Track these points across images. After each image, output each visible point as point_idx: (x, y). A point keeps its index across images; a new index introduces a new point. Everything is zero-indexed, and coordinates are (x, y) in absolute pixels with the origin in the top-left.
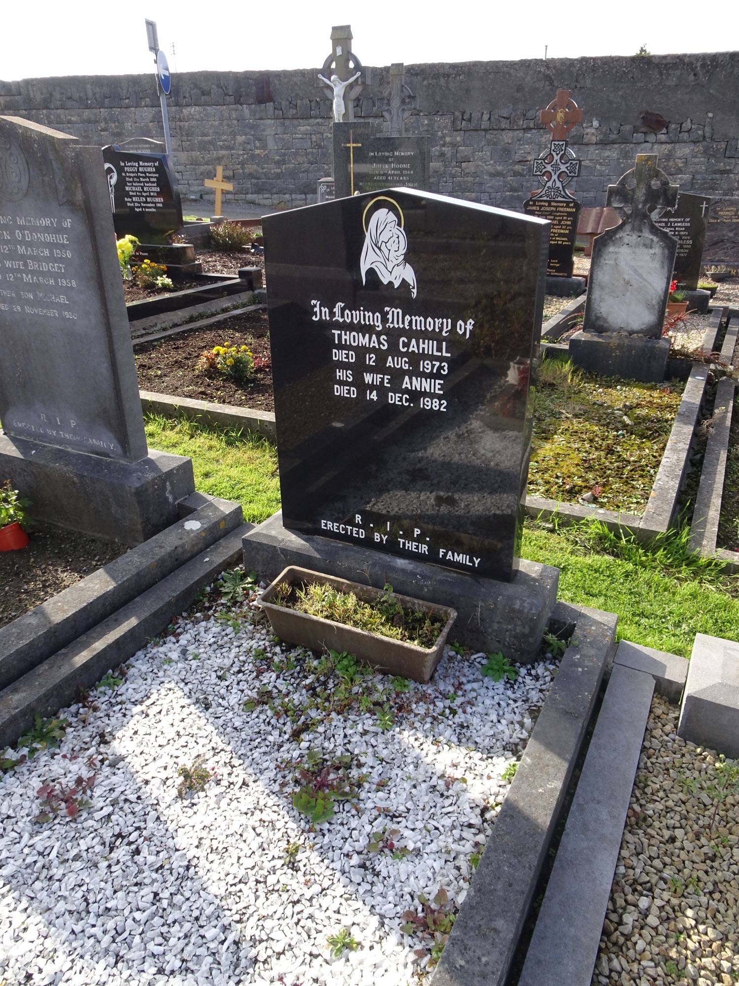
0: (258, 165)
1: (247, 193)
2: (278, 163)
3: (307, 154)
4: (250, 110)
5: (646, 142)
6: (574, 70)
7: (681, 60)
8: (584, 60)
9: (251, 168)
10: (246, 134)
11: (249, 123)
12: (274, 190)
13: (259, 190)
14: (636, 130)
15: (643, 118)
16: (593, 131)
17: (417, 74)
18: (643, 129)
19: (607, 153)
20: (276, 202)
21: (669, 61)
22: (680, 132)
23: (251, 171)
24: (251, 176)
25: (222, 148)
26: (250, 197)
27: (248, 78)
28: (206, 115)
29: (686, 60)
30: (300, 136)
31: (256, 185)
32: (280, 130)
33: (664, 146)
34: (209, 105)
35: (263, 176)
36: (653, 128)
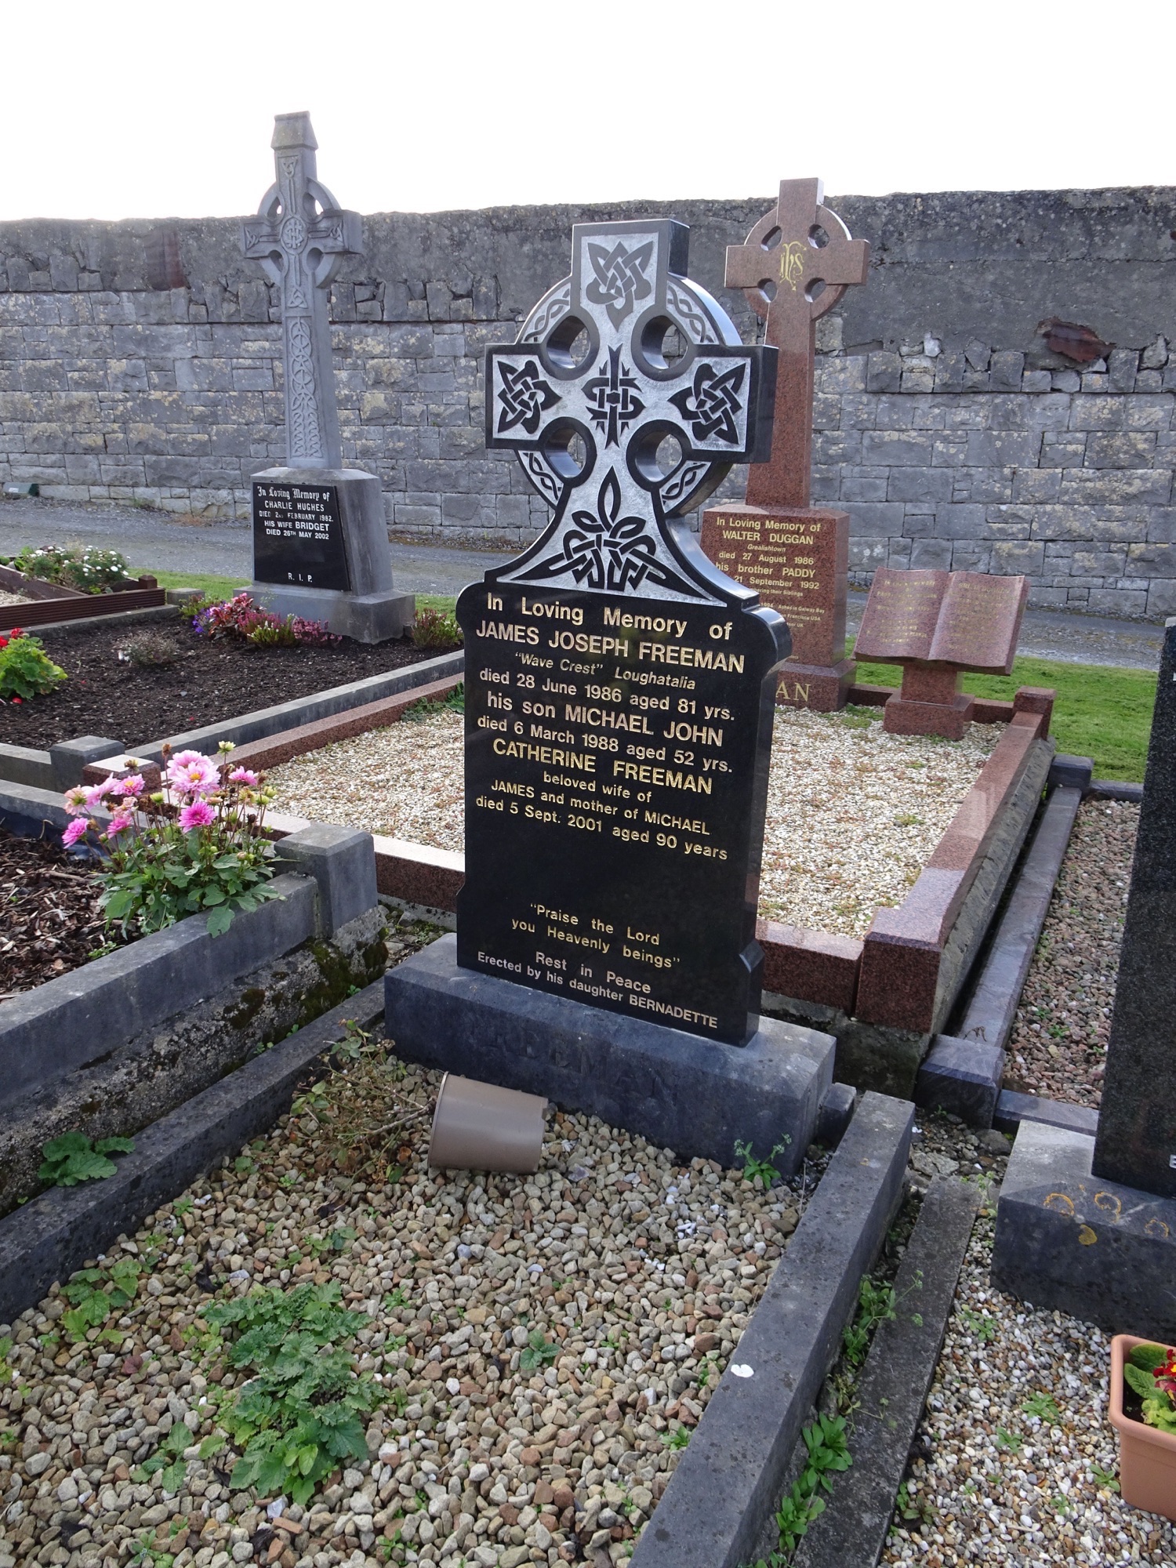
0: (158, 422)
1: (135, 485)
2: (200, 420)
3: (265, 403)
4: (135, 302)
5: (1054, 390)
6: (877, 223)
7: (1139, 201)
8: (899, 201)
9: (141, 430)
10: (129, 357)
11: (136, 333)
12: (195, 480)
13: (161, 480)
14: (1029, 363)
15: (1047, 335)
16: (926, 363)
17: (507, 230)
18: (1049, 362)
19: (961, 415)
20: (200, 505)
21: (1109, 203)
22: (1139, 370)
23: (143, 437)
24: (143, 447)
25: (77, 385)
26: (142, 492)
27: (132, 235)
28: (43, 313)
29: (1153, 201)
30: (249, 362)
31: (153, 467)
32: (202, 348)
33: (1100, 401)
34: (45, 292)
35: (169, 448)
36: (1072, 360)
